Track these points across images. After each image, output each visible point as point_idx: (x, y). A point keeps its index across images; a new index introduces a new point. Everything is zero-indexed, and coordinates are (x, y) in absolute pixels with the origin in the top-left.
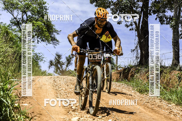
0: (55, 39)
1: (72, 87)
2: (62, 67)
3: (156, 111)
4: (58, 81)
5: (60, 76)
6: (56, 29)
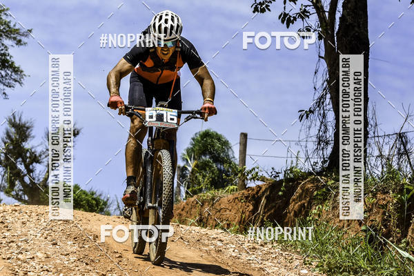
0: (7, 61)
1: (70, 249)
2: (30, 171)
4: (18, 225)
5: (24, 207)
6: (12, 25)
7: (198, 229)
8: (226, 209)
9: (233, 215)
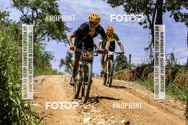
0: (66, 36)
3: (170, 111)
6: (67, 27)
7: (118, 80)
8: (126, 75)
9: (128, 77)
